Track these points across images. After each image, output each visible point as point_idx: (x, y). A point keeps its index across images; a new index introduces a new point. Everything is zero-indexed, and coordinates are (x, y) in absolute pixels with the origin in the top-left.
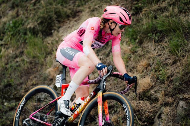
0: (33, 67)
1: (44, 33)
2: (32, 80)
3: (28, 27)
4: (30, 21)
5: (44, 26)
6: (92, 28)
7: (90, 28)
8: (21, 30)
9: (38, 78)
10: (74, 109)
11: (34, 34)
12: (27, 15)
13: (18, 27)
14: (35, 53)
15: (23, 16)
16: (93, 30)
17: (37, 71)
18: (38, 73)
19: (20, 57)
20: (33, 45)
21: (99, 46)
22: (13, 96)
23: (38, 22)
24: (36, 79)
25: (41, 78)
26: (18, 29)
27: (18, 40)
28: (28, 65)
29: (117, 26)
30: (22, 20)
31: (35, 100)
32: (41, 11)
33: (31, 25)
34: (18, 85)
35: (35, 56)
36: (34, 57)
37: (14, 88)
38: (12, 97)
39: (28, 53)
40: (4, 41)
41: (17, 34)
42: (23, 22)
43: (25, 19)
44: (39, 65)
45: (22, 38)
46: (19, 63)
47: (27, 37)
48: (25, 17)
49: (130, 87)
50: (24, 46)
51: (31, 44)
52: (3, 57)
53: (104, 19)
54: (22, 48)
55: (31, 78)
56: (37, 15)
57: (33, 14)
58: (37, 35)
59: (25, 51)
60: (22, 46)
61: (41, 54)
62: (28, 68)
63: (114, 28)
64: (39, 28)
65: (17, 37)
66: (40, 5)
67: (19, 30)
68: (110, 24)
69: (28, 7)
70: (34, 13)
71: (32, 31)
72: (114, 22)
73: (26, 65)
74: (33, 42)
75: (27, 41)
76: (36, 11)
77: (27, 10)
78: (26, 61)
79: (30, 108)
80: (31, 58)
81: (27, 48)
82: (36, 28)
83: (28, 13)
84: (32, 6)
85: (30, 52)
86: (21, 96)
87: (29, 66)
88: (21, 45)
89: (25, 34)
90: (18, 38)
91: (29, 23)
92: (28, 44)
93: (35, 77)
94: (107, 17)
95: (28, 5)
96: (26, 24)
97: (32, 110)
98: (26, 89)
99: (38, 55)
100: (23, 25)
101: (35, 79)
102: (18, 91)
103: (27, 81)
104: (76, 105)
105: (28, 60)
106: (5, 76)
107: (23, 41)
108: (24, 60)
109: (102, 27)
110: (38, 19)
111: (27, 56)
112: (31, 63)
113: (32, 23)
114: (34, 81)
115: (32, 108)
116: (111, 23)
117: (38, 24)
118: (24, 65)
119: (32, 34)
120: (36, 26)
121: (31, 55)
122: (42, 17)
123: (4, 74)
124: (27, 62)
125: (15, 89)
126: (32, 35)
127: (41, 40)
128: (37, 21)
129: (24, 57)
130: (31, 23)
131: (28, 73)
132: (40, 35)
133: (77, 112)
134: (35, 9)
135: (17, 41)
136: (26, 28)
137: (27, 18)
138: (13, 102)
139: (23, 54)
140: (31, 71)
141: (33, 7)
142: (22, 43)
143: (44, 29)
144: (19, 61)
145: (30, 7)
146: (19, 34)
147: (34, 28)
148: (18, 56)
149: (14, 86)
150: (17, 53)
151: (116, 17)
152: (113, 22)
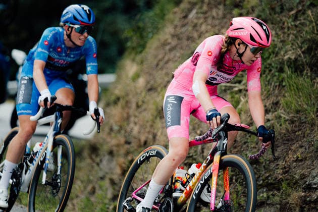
0: (296, 129)
1: (315, 68)
2: (295, 152)
3: (286, 57)
4: (288, 47)
5: (313, 56)
6: (210, 53)
7: (206, 54)
8: (273, 65)
9: (306, 149)
10: (186, 182)
11: (296, 71)
12: (283, 37)
13: (268, 58)
14: (300, 103)
15: (276, 39)
16: (210, 55)
17: (304, 137)
18: (305, 139)
19: (273, 112)
20: (295, 91)
21: (224, 80)
22: (263, 180)
23: (303, 49)
24: (303, 150)
25: (312, 148)
26: (269, 61)
27: (269, 81)
28: (287, 125)
29: (248, 49)
30: (275, 46)
31: (301, 187)
32: (307, 29)
33: (291, 55)
34: (270, 162)
35: (300, 108)
36: (298, 112)
37: (264, 167)
38: (261, 182)
39: (287, 104)
40: (244, 84)
41: (267, 71)
42: (277, 49)
43: (279, 45)
44: (307, 125)
45: (275, 78)
46: (272, 122)
47: (284, 75)
48: (279, 40)
49: (266, 147)
50: (280, 93)
51: (292, 88)
52: (243, 113)
53: (230, 37)
54: (277, 96)
55: (293, 148)
56: (301, 37)
57: (293, 34)
58: (302, 71)
59: (282, 101)
60: (277, 92)
61: (311, 106)
62: (287, 130)
63: (243, 53)
64: (304, 59)
65: (267, 76)
66: (304, 19)
67: (270, 65)
68: (237, 46)
69: (284, 24)
70: (295, 32)
71: (292, 66)
72: (243, 43)
73: (284, 126)
74: (295, 86)
75: (284, 84)
76: (298, 29)
77: (282, 28)
78: (284, 118)
79: (293, 202)
80: (292, 113)
81: (284, 96)
82: (299, 58)
83: (284, 33)
84: (291, 20)
85: (291, 103)
86: (276, 181)
87: (289, 127)
88: (274, 90)
89: (281, 70)
90: (269, 77)
91: (286, 52)
92: (286, 88)
93: (301, 147)
94: (232, 34)
95: (284, 19)
96: (282, 53)
97: (296, 204)
98: (285, 168)
99: (305, 106)
100: (277, 54)
101: (301, 150)
102: (272, 173)
103: (287, 154)
104: (189, 176)
105: (287, 118)
106: (248, 146)
107: (277, 84)
108: (280, 117)
109: (224, 50)
110: (302, 43)
111: (285, 110)
112: (292, 122)
113: (293, 51)
114: (299, 154)
115: (297, 202)
116: (239, 45)
117: (303, 52)
118: (281, 125)
119: (293, 70)
120: (300, 56)
121: (293, 107)
122: (309, 40)
123: (245, 143)
124: (286, 121)
125: (266, 169)
126: (292, 72)
127: (308, 80)
128: (301, 48)
129: (280, 112)
130: (290, 50)
131: (288, 140)
132: (307, 71)
133: (190, 187)
134: (296, 26)
135: (267, 83)
136: (283, 59)
137: (283, 42)
138: (263, 192)
139: (278, 105)
140: (292, 136)
141: (293, 23)
142: (276, 87)
143: (314, 60)
144: (272, 120)
145: (288, 23)
146: (270, 71)
147: (296, 59)
148: (270, 111)
149: (264, 164)
150: (267, 104)
151: (244, 34)
152: (241, 42)
